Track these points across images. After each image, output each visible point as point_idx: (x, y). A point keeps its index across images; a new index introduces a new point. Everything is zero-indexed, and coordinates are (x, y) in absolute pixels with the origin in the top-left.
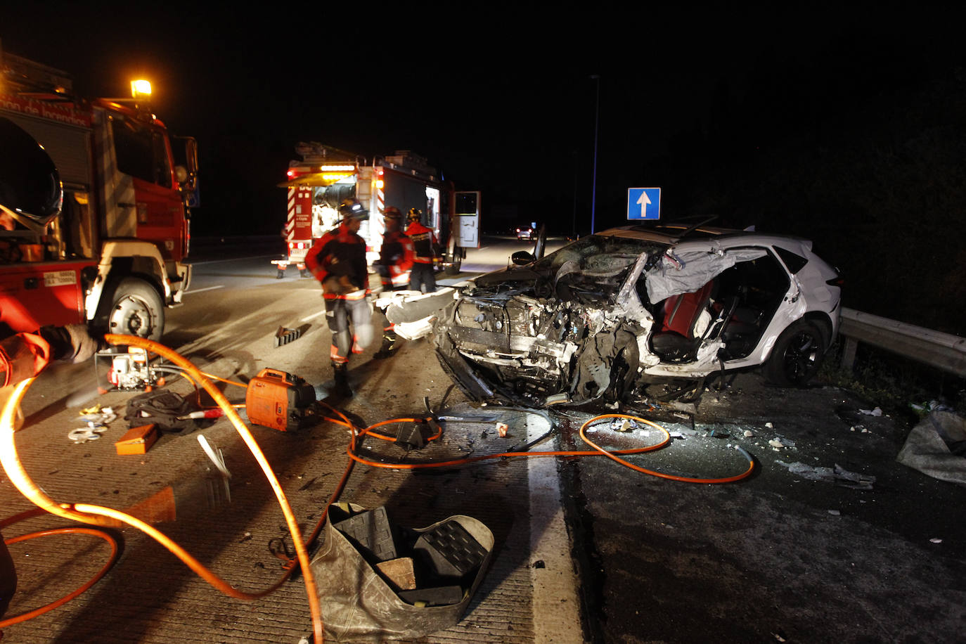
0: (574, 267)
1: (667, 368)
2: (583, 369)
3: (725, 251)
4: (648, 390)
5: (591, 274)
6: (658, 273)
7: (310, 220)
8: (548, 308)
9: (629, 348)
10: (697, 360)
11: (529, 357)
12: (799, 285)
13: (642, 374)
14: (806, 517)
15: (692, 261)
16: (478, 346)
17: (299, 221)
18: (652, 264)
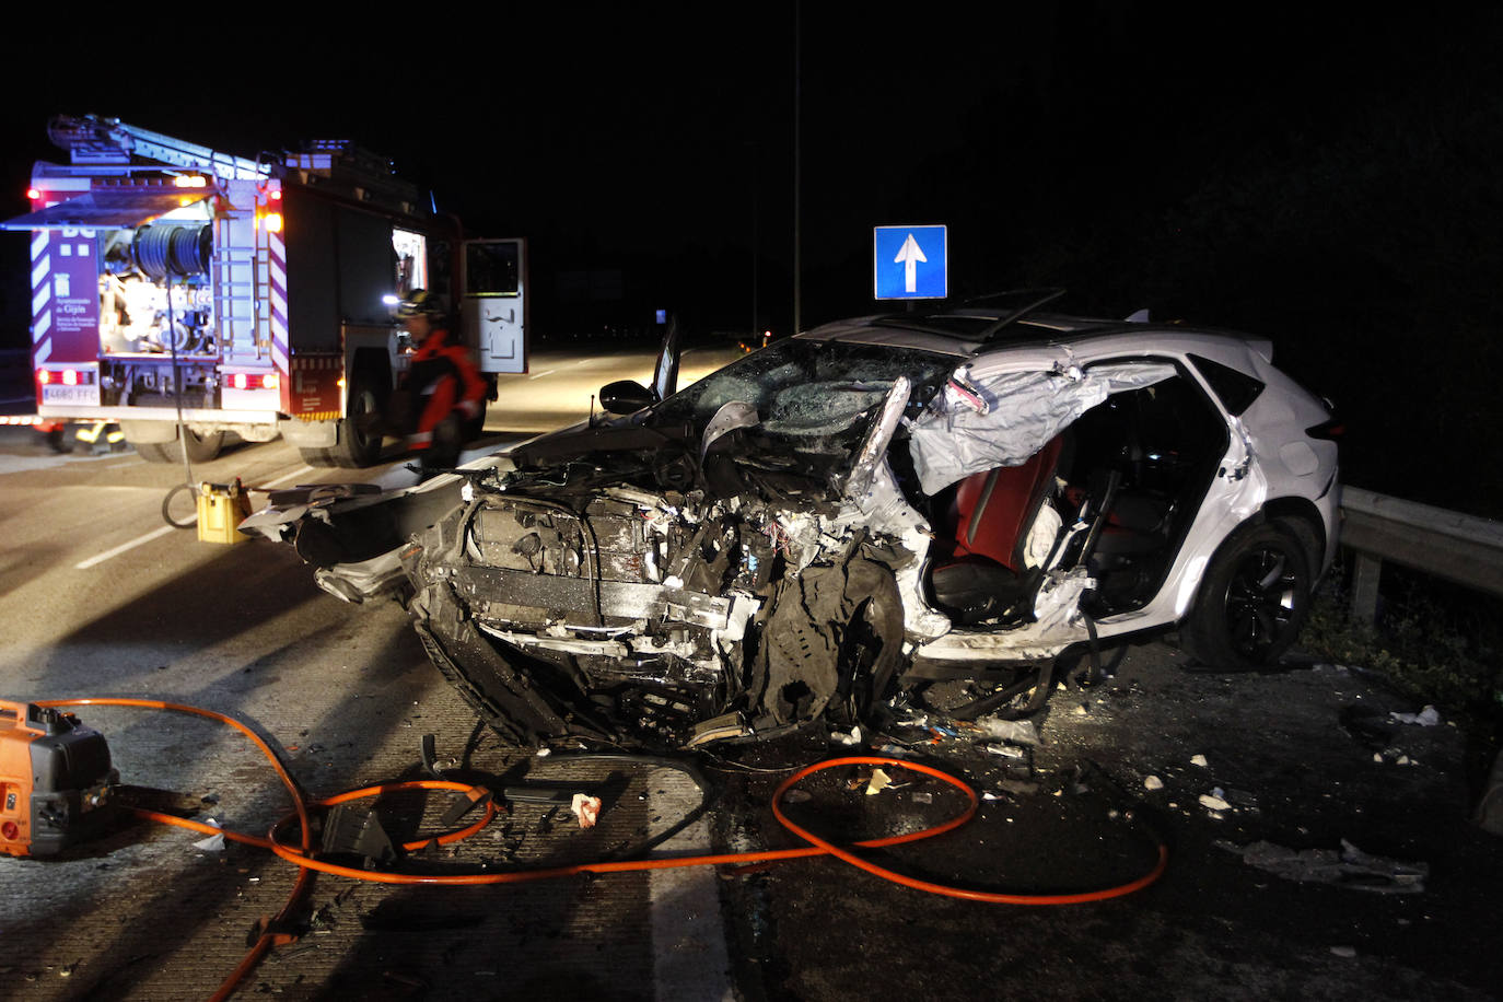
0: (743, 415)
1: (967, 642)
2: (775, 654)
3: (1084, 369)
4: (928, 694)
5: (782, 430)
6: (937, 424)
7: (93, 311)
8: (686, 513)
9: (880, 597)
10: (1034, 620)
11: (648, 633)
12: (1248, 440)
13: (914, 659)
14: (1283, 967)
15: (1012, 393)
16: (524, 610)
17: (63, 315)
18: (923, 401)
